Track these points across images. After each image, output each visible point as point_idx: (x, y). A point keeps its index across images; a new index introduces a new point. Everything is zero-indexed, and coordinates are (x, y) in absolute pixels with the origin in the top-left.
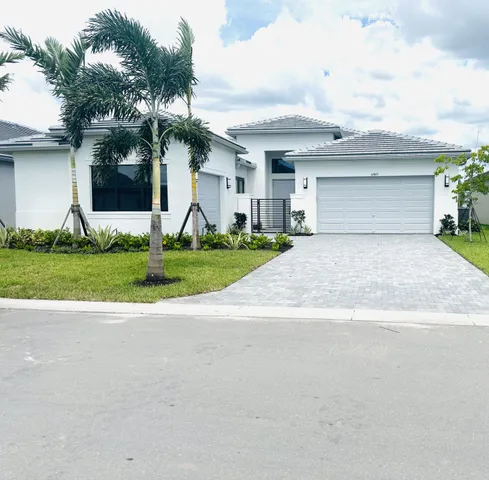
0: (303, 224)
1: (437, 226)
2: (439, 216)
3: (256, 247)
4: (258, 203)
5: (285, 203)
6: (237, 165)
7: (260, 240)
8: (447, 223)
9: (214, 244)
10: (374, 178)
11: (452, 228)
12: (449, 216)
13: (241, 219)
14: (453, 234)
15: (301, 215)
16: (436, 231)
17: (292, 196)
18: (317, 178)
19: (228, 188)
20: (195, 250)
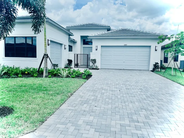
0: (95, 65)
1: (151, 67)
2: (152, 63)
3: (75, 76)
4: (77, 56)
5: (88, 56)
6: (69, 40)
7: (77, 73)
8: (156, 66)
9: (54, 74)
10: (125, 46)
11: (158, 68)
12: (157, 63)
13: (70, 62)
15: (94, 61)
16: (151, 69)
17: (91, 53)
18: (101, 46)
19: (65, 49)
20: (44, 77)
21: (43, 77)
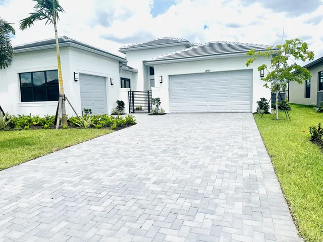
0: (160, 107)
1: (255, 106)
2: (257, 99)
3: (101, 126)
4: (133, 94)
5: (148, 93)
6: (120, 70)
8: (262, 105)
10: (208, 73)
11: (266, 108)
12: (264, 99)
13: (121, 104)
14: (267, 112)
15: (158, 101)
16: (255, 111)
17: (153, 89)
18: (169, 76)
19: (112, 85)
20: (57, 129)
21: (55, 128)
